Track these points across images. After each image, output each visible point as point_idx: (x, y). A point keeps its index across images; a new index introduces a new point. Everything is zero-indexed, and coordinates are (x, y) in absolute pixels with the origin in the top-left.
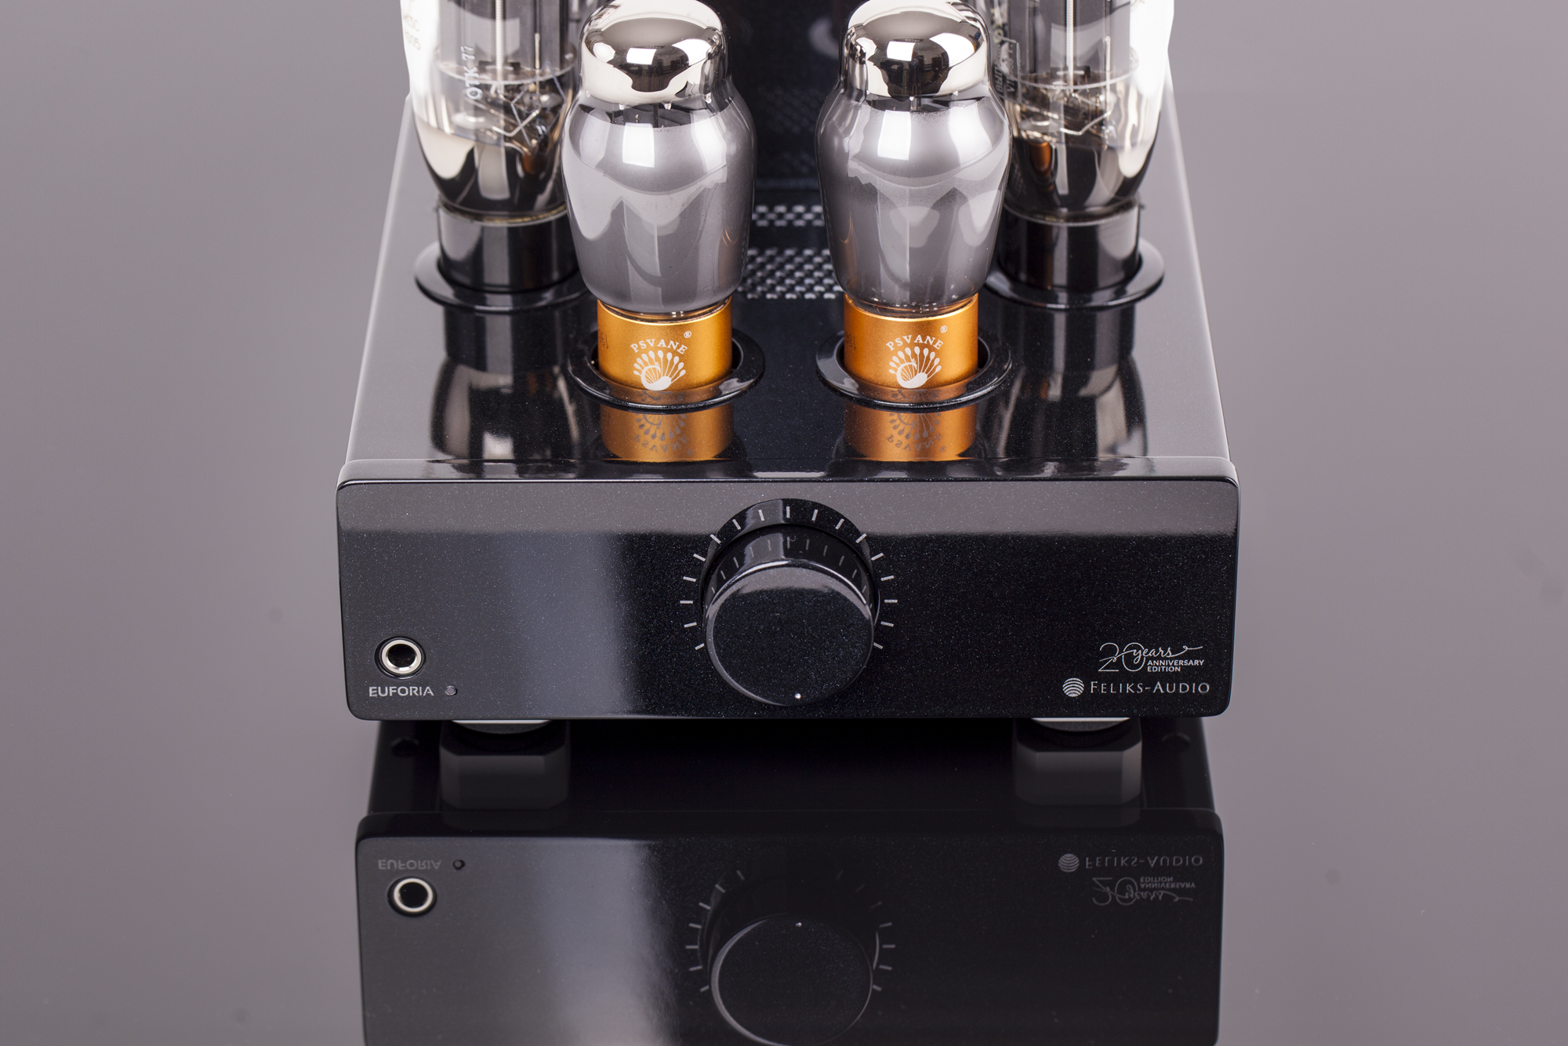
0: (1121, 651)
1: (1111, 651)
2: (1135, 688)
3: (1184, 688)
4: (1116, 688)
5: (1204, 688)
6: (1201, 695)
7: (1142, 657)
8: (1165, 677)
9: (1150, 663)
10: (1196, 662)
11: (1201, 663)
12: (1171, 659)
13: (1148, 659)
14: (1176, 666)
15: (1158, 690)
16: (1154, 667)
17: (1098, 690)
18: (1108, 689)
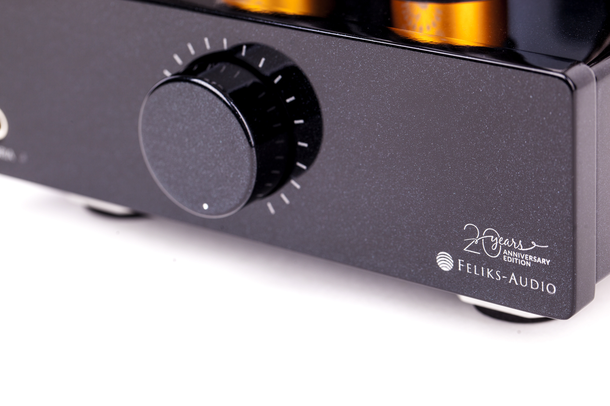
0: (481, 235)
1: (472, 233)
2: (493, 273)
3: (534, 284)
4: (479, 271)
5: (551, 289)
6: (549, 295)
7: (498, 244)
8: (520, 270)
9: (505, 252)
10: (544, 261)
11: (548, 262)
12: (523, 252)
13: (504, 247)
14: (527, 260)
15: (513, 281)
16: (510, 257)
17: (464, 268)
18: (472, 270)
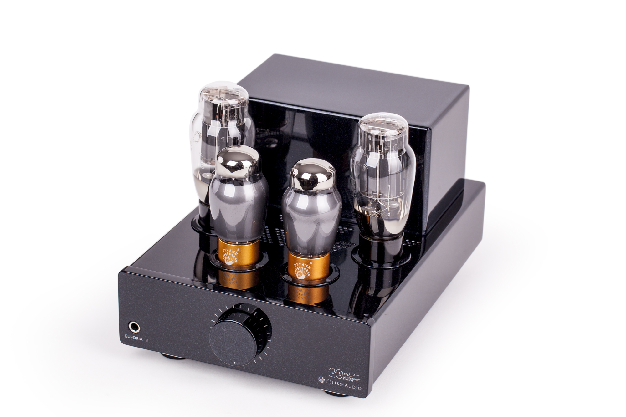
0: (335, 371)
1: (332, 371)
2: (339, 384)
3: (354, 387)
4: (334, 383)
5: (360, 389)
6: (359, 390)
7: (342, 375)
8: (349, 383)
9: (344, 377)
10: (358, 380)
11: (359, 380)
12: (350, 377)
13: (343, 375)
14: (352, 380)
15: (346, 386)
16: (345, 378)
17: (329, 382)
18: (332, 382)
